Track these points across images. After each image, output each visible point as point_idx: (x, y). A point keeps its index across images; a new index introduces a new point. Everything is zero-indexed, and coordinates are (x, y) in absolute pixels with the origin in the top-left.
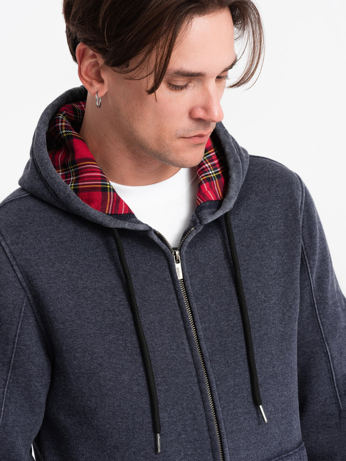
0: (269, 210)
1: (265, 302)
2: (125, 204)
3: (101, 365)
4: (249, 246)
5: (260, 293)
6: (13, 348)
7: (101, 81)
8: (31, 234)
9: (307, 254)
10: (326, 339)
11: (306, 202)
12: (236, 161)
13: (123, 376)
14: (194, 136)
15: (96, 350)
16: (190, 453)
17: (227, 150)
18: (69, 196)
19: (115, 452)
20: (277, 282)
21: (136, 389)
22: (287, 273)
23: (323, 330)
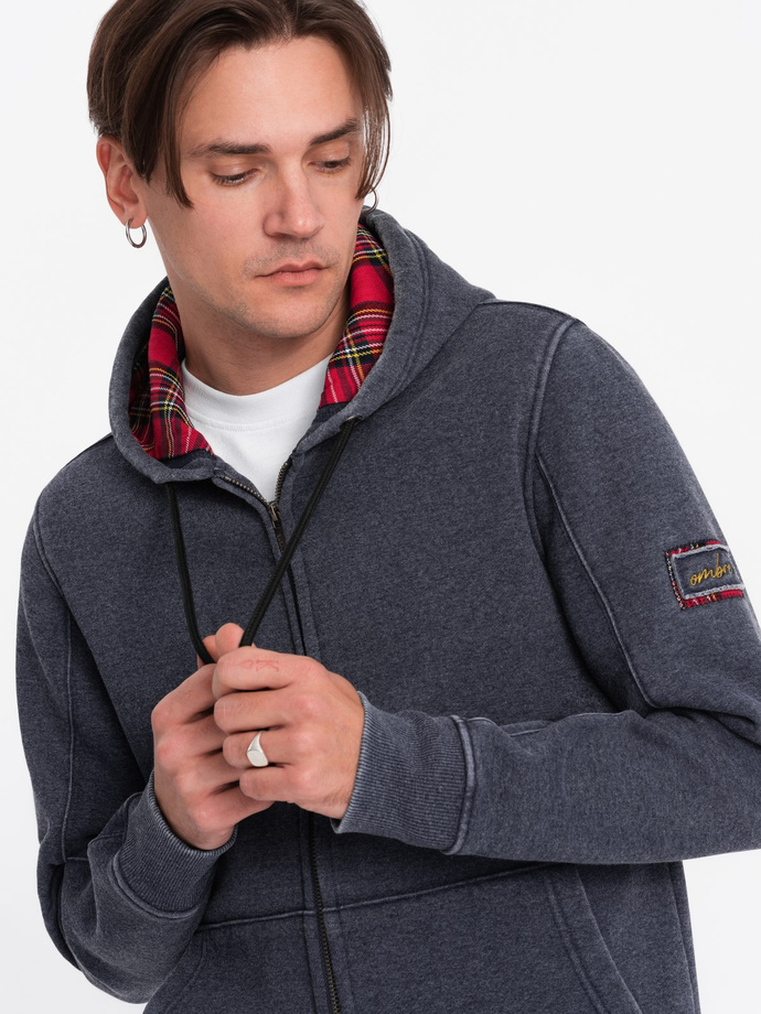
0: (461, 410)
1: (429, 588)
4: (415, 483)
5: (420, 574)
6: (67, 696)
9: (555, 486)
10: (625, 645)
14: (278, 272)
20: (461, 548)
22: (483, 529)
23: (619, 629)
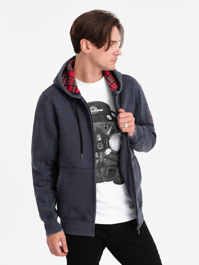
2: (79, 90)
3: (67, 134)
7: (89, 49)
8: (55, 96)
11: (138, 89)
12: (118, 76)
13: (73, 138)
15: (66, 130)
17: (115, 74)
18: (62, 87)
21: (76, 142)
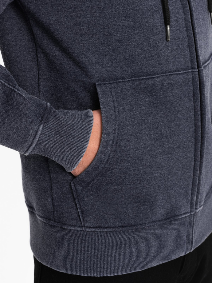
16: (175, 48)
19: (118, 45)
